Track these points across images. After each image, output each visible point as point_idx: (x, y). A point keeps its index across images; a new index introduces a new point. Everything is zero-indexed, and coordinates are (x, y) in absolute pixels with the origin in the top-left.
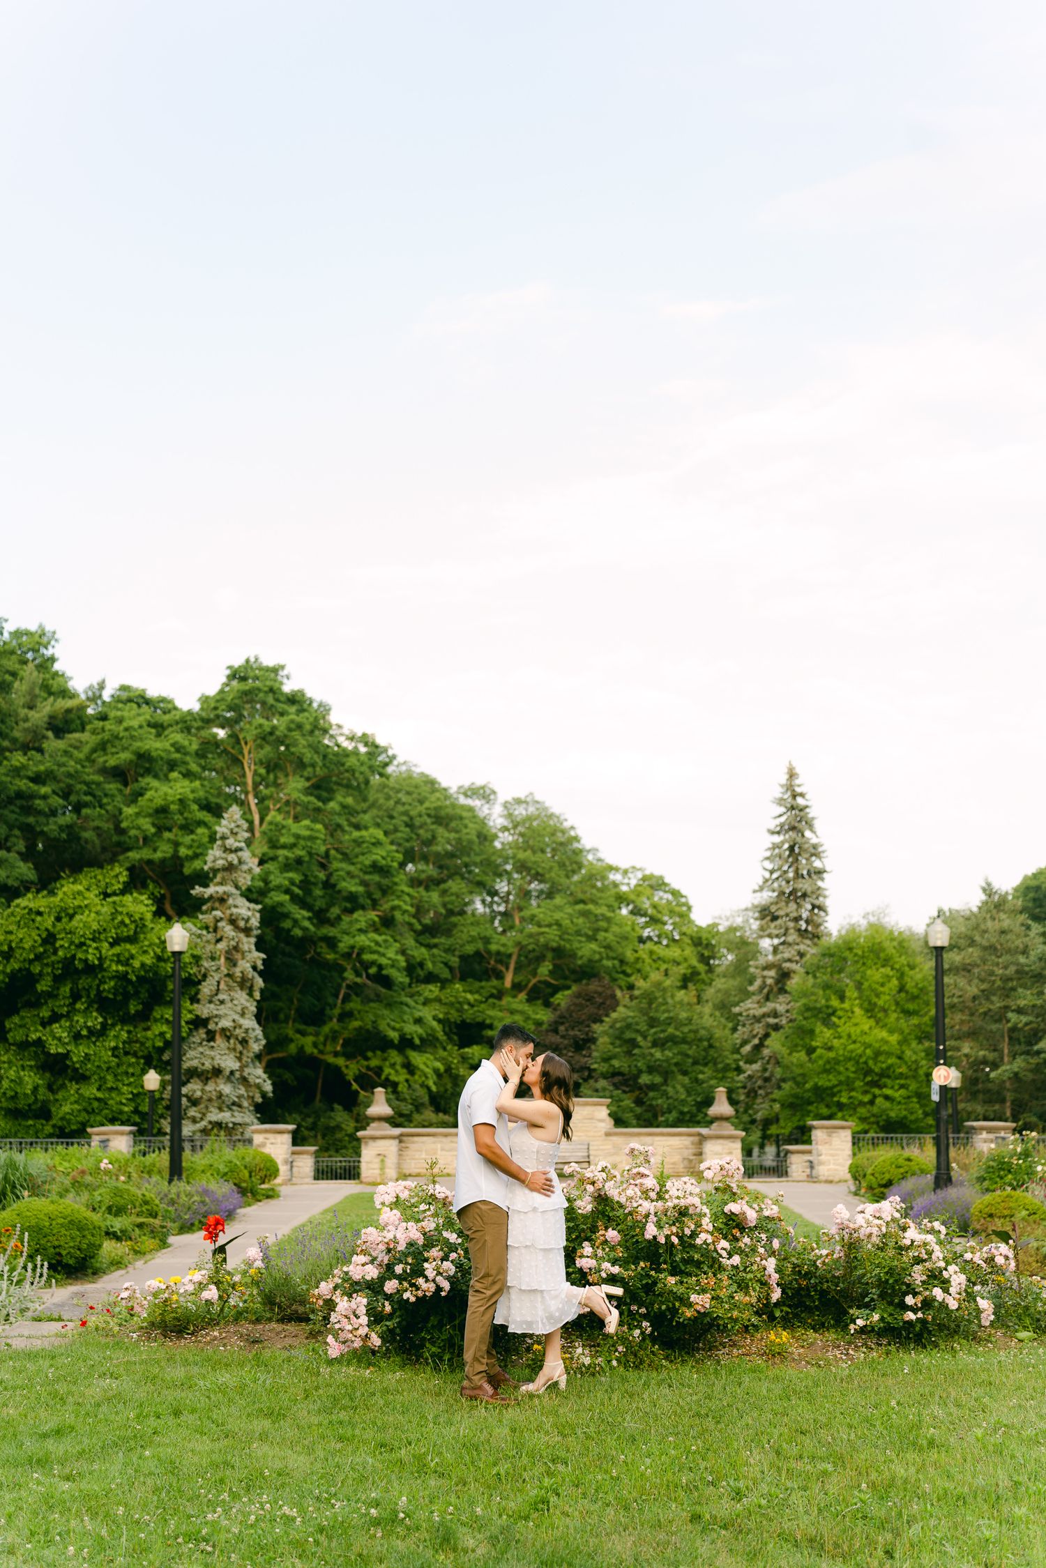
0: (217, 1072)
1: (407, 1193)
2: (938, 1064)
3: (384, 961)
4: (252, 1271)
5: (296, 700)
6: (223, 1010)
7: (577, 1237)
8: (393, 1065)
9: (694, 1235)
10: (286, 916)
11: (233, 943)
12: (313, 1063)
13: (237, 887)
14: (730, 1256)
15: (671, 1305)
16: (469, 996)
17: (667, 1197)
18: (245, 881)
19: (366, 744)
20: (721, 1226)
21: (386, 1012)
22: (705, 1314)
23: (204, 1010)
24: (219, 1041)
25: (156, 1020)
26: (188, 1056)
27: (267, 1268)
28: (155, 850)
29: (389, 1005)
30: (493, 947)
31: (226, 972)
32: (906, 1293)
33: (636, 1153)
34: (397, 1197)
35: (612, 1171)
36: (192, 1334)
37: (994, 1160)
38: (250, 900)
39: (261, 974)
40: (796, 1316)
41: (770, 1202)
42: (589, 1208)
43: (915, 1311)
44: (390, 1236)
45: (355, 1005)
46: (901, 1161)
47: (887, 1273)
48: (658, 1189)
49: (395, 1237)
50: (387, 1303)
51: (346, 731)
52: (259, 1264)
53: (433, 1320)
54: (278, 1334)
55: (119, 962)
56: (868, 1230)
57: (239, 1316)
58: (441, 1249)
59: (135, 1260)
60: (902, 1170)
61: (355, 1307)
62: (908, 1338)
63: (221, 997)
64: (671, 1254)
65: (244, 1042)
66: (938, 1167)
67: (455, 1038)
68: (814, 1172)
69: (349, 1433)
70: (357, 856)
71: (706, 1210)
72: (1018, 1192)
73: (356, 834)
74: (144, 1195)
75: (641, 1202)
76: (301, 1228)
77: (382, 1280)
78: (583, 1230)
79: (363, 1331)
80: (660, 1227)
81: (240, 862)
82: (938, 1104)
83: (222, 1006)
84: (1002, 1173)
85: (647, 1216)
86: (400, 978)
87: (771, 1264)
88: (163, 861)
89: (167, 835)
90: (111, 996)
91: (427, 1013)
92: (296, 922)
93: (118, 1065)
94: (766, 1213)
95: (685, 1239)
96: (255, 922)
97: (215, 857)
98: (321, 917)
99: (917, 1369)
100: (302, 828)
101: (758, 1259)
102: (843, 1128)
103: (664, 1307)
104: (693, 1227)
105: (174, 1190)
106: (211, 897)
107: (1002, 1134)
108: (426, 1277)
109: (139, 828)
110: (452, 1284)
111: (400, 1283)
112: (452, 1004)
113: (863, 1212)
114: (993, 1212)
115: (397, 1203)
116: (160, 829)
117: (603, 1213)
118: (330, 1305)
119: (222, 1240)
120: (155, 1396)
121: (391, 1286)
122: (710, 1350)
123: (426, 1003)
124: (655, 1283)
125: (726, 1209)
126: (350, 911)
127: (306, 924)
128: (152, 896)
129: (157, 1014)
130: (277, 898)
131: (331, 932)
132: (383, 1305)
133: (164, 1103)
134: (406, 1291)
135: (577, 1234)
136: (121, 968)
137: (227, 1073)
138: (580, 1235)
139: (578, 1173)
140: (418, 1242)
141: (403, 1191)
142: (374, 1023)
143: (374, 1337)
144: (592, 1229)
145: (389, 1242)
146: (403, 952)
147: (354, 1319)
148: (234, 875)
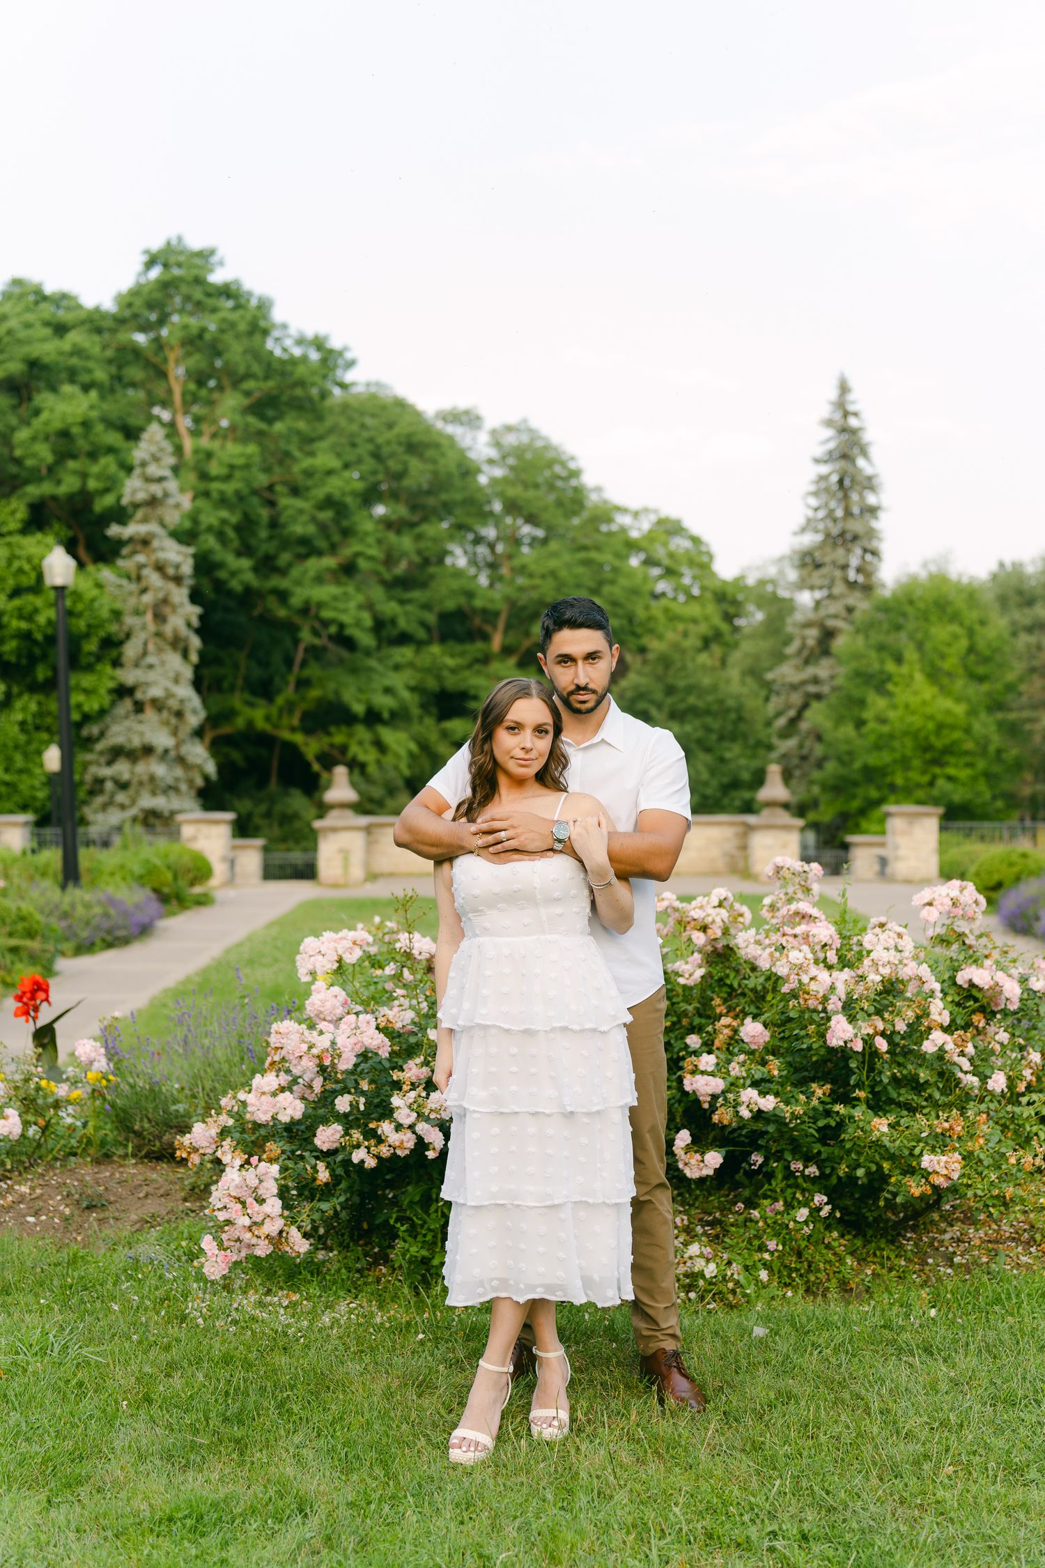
0: (148, 750)
1: (358, 953)
3: (346, 618)
4: (90, 1079)
5: (228, 291)
6: (151, 676)
8: (361, 743)
9: (918, 1030)
11: (161, 595)
12: (266, 740)
13: (163, 526)
15: (874, 1168)
16: (450, 662)
17: (864, 961)
18: (174, 518)
19: (318, 349)
20: (950, 1007)
21: (351, 680)
22: (950, 1192)
23: (128, 676)
24: (150, 714)
26: (112, 731)
27: (118, 1071)
29: (354, 671)
30: (478, 603)
31: (154, 630)
33: (785, 873)
34: (340, 961)
35: (737, 906)
38: (180, 542)
39: (198, 631)
42: (701, 972)
44: (323, 1042)
45: (313, 671)
46: (1015, 858)
48: (837, 944)
49: (333, 1043)
50: (321, 1166)
51: (293, 331)
52: (102, 1064)
55: (21, 617)
58: (426, 1063)
60: (1015, 869)
61: (256, 1181)
63: (149, 660)
64: (871, 1069)
65: (179, 714)
67: (434, 710)
68: (889, 870)
70: (308, 489)
71: (934, 982)
73: (308, 462)
74: (19, 909)
75: (814, 971)
77: (310, 1123)
78: (685, 1013)
79: (272, 1228)
80: (852, 1019)
81: (166, 495)
83: (151, 672)
85: (825, 999)
86: (366, 639)
88: (69, 496)
89: (71, 464)
90: (13, 659)
91: (398, 681)
93: (29, 742)
94: (1038, 985)
95: (897, 1039)
96: (187, 568)
97: (133, 489)
98: (267, 565)
102: (927, 815)
103: (860, 1172)
104: (912, 1017)
105: (67, 899)
106: (131, 540)
108: (395, 1121)
111: (347, 1133)
112: (427, 670)
115: (339, 973)
117: (722, 982)
118: (211, 1170)
119: (46, 1014)
121: (328, 1136)
123: (397, 668)
124: (841, 1125)
125: (961, 978)
126: (303, 557)
129: (72, 681)
130: (210, 542)
131: (283, 583)
132: (314, 1167)
133: (87, 787)
134: (358, 1146)
135: (675, 1019)
136: (24, 625)
137: (160, 750)
138: (679, 1021)
139: (676, 910)
140: (380, 1052)
141: (350, 951)
142: (337, 693)
143: (295, 1234)
144: (701, 1011)
145: (323, 1052)
146: (369, 606)
147: (254, 1208)
148: (159, 511)
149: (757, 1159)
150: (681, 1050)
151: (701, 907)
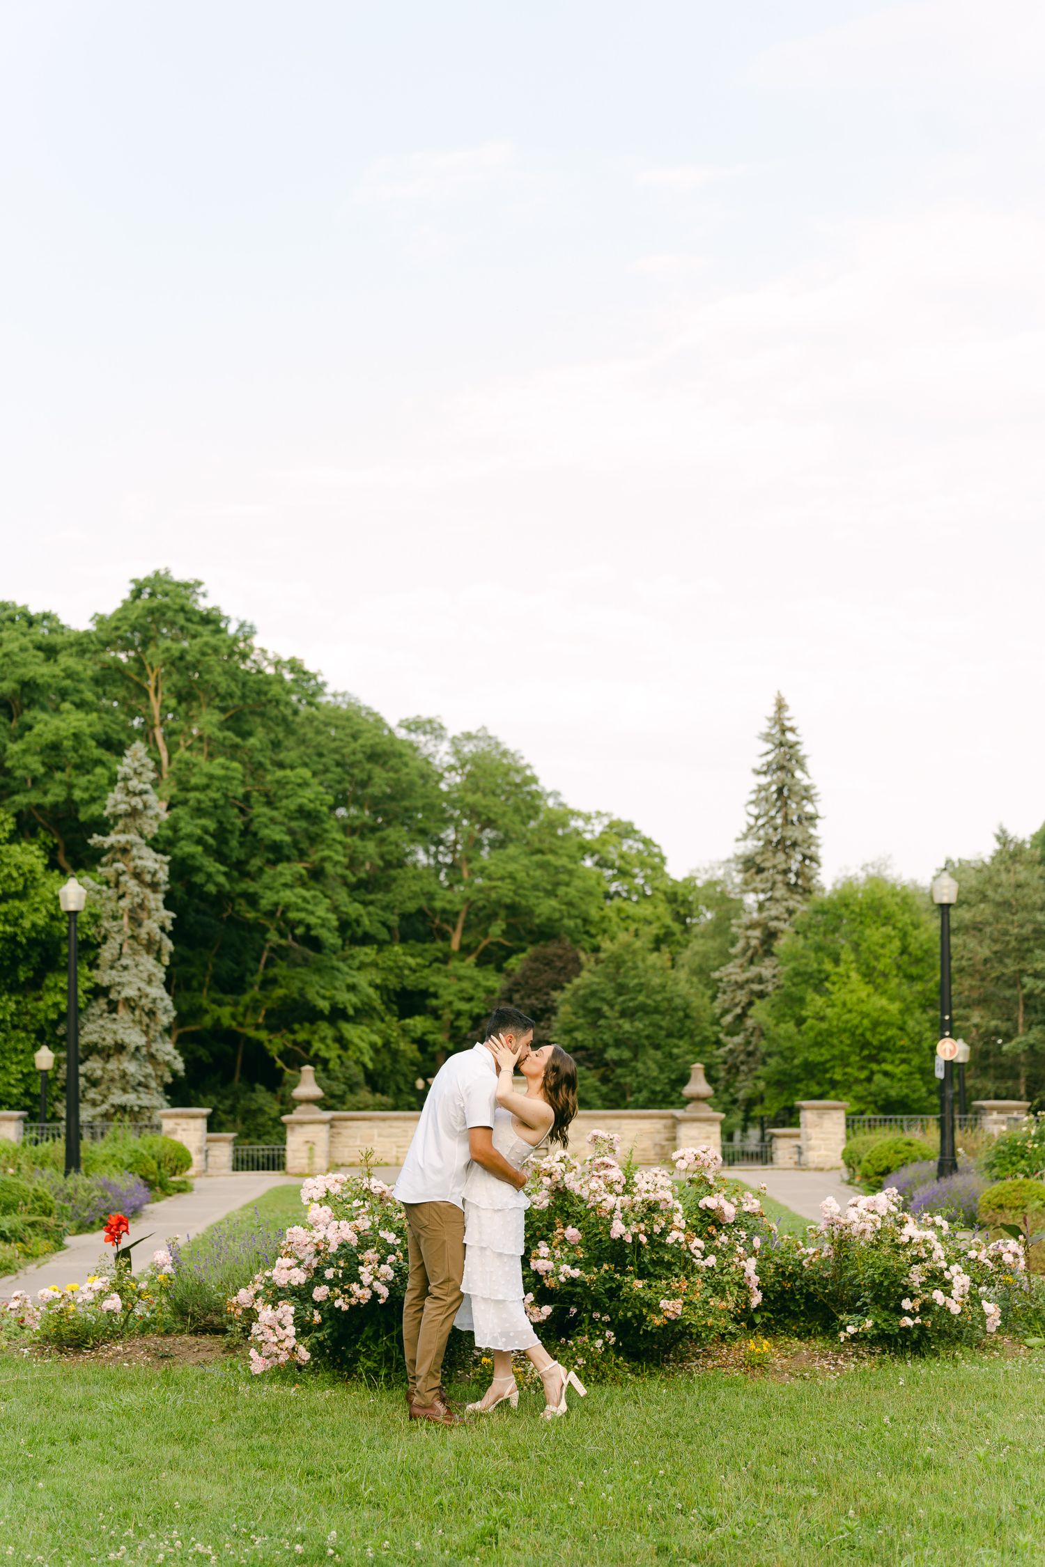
0: (120, 1048)
1: (338, 1187)
2: (943, 1037)
3: (312, 920)
4: (160, 1277)
5: (211, 620)
6: (126, 977)
7: (535, 1236)
8: (323, 1040)
9: (664, 1232)
10: (198, 869)
11: (138, 900)
12: (231, 1037)
13: (142, 835)
14: (705, 1256)
15: (638, 1312)
16: (411, 960)
17: (635, 1190)
18: (151, 828)
19: (292, 670)
20: (695, 1223)
21: (316, 978)
22: (676, 1322)
23: (104, 977)
24: (123, 1012)
25: (49, 989)
26: (86, 1029)
27: (177, 1273)
28: (45, 793)
29: (318, 971)
30: (438, 904)
31: (129, 933)
32: (902, 1297)
33: (599, 1140)
34: (327, 1192)
35: (572, 1161)
36: (92, 1349)
37: (1004, 1144)
38: (157, 851)
39: (170, 935)
40: (779, 1322)
41: (750, 1196)
42: (546, 1203)
43: (912, 1316)
44: (320, 1236)
45: (280, 970)
46: (900, 1146)
47: (881, 1274)
48: (624, 1181)
49: (326, 1238)
50: (316, 1312)
51: (270, 655)
52: (168, 1269)
53: (368, 1331)
54: (190, 1347)
56: (861, 1226)
57: (146, 1327)
58: (378, 1251)
59: (26, 1264)
60: (901, 1156)
61: (281, 1316)
62: (904, 1346)
63: (124, 961)
64: (639, 1255)
65: (151, 1013)
66: (942, 1153)
67: (395, 1008)
68: (803, 1159)
69: (272, 1459)
70: (281, 800)
71: (678, 1205)
72: (1032, 1180)
73: (280, 774)
74: (36, 1190)
75: (605, 1196)
76: (215, 1228)
77: (310, 1285)
78: (539, 1228)
79: (291, 1343)
80: (627, 1225)
81: (146, 807)
82: (943, 1081)
83: (126, 973)
84: (1014, 1158)
85: (612, 1212)
86: (332, 939)
87: (751, 1265)
88: (55, 806)
89: (59, 775)
91: (361, 979)
92: (209, 875)
94: (746, 1208)
95: (655, 1237)
96: (163, 876)
97: (115, 801)
98: (239, 869)
99: (913, 1381)
100: (216, 767)
101: (736, 1260)
102: (835, 1108)
103: (629, 1314)
104: (663, 1224)
105: (71, 1183)
106: (112, 847)
107: (1015, 1114)
108: (360, 1282)
109: (26, 768)
110: (390, 1289)
111: (331, 1290)
112: (390, 969)
113: (855, 1205)
114: (1003, 1202)
115: (327, 1199)
116: (51, 768)
117: (561, 1209)
118: (251, 1315)
119: (126, 1241)
120: (50, 1419)
121: (320, 1293)
122: (682, 1361)
123: (361, 967)
124: (620, 1287)
125: (701, 1204)
126: (273, 863)
127: (221, 879)
128: (43, 847)
129: (50, 981)
130: (187, 848)
131: (251, 886)
132: (312, 1314)
133: (59, 1084)
134: (337, 1298)
136: (9, 929)
137: (132, 1049)
138: (534, 1233)
140: (352, 1243)
141: (334, 1185)
142: (301, 991)
143: (302, 1350)
144: (547, 1226)
145: (319, 1243)
146: (335, 909)
147: (279, 1330)
148: (139, 821)
149: (574, 1310)
151: (549, 1162)
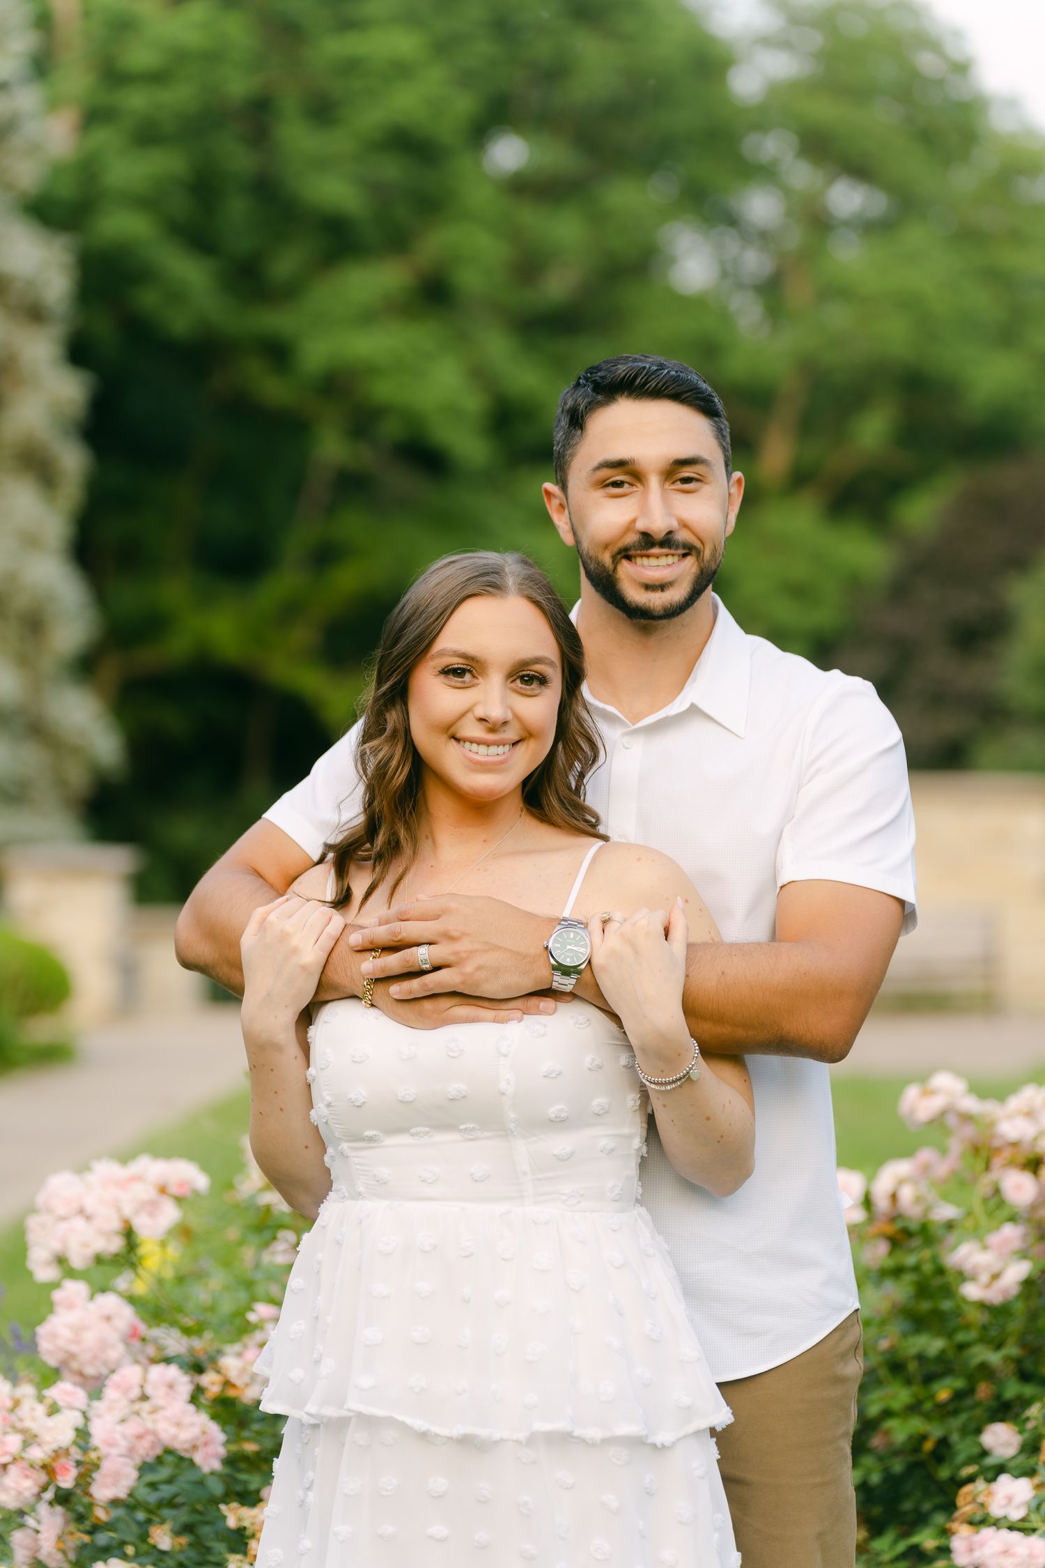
1: (170, 1214)
7: (959, 1396)
18: (29, 171)
34: (129, 1234)
38: (43, 227)
42: (1017, 1272)
44: (60, 1432)
49: (83, 1434)
70: (348, 107)
78: (985, 1370)
100: (189, 25)
126: (332, 264)
135: (959, 1383)
138: (968, 1392)
139: (967, 1118)
140: (198, 1458)
141: (151, 1207)
144: (1028, 1366)
145: (59, 1453)
150: (970, 1461)
151: (1030, 1114)
